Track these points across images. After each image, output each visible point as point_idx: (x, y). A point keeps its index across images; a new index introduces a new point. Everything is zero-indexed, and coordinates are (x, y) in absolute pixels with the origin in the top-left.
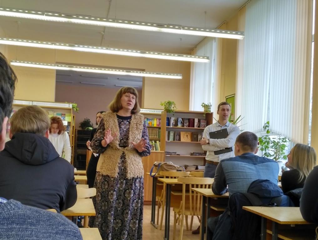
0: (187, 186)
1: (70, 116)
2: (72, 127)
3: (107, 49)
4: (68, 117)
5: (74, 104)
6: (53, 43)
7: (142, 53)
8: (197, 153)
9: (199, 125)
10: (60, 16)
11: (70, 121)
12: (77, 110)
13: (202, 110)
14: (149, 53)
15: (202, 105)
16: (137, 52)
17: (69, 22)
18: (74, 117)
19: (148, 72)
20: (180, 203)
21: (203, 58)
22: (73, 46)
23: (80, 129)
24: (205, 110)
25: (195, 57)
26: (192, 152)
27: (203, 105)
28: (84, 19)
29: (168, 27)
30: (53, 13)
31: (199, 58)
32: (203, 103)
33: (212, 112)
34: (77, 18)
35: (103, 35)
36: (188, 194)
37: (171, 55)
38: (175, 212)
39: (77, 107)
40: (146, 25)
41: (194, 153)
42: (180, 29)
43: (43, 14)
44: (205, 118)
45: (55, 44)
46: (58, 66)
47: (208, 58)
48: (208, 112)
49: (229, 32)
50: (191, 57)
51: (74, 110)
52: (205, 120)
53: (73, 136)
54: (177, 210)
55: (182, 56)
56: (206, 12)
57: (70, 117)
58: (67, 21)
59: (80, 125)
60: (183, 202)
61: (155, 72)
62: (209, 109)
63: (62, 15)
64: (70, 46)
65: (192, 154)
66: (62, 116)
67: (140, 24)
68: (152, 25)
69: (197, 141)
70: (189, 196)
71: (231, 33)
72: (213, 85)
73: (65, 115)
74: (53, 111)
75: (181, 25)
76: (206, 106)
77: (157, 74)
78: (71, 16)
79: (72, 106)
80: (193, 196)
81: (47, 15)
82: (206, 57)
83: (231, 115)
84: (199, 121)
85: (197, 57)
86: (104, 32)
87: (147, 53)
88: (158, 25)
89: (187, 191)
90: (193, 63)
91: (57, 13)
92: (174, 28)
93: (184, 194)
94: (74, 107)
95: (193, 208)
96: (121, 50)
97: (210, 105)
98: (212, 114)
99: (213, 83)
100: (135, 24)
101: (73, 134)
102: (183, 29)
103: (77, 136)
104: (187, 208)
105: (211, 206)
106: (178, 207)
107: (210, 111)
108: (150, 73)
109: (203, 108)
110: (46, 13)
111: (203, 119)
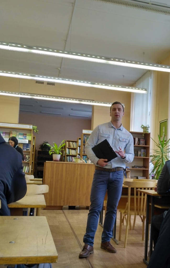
0: (132, 189)
1: (31, 135)
2: (33, 146)
3: (63, 79)
4: (29, 137)
5: (35, 127)
6: (17, 73)
7: (92, 83)
8: (137, 166)
9: (139, 143)
10: (22, 47)
11: (30, 139)
12: (37, 131)
13: (141, 131)
14: (98, 84)
15: (141, 127)
16: (88, 83)
17: (30, 52)
18: (34, 138)
19: (97, 101)
20: (125, 205)
21: (142, 90)
22: (34, 76)
23: (40, 150)
24: (144, 131)
25: (135, 89)
26: (133, 166)
27: (143, 126)
28: (43, 50)
29: (114, 60)
30: (16, 44)
31: (139, 89)
32: (143, 125)
33: (149, 132)
34: (37, 49)
35: (60, 71)
36: (132, 197)
37: (116, 87)
38: (121, 213)
39: (37, 129)
40: (96, 57)
41: (134, 166)
42: (124, 62)
43: (7, 45)
44: (144, 138)
45: (18, 74)
46: (21, 94)
47: (146, 90)
48: (146, 133)
49: (164, 67)
50: (132, 89)
51: (34, 131)
52: (144, 139)
53: (33, 154)
54: (123, 211)
55: (125, 87)
56: (144, 53)
57: (31, 137)
58: (28, 52)
59: (40, 147)
60: (129, 203)
61: (102, 102)
62: (147, 130)
63: (24, 46)
64: (31, 76)
65: (133, 167)
66: (24, 135)
67: (91, 57)
68: (101, 58)
69: (138, 156)
70: (134, 198)
71: (165, 67)
72: (149, 114)
73: (26, 134)
74: (16, 131)
75: (125, 59)
76: (145, 128)
77: (104, 103)
78: (31, 47)
79: (33, 128)
80: (137, 199)
81: (10, 46)
82: (144, 89)
83: (165, 136)
84: (139, 140)
85: (137, 89)
86: (61, 68)
87: (96, 84)
88: (106, 58)
89: (132, 194)
90: (133, 93)
91: (19, 44)
92: (119, 61)
93: (129, 196)
94: (34, 129)
95: (137, 210)
96: (75, 81)
97: (148, 127)
98: (149, 134)
99: (149, 112)
100: (86, 56)
101: (33, 152)
102: (126, 63)
103: (37, 155)
104: (132, 209)
105: (155, 204)
106: (124, 208)
107: (148, 132)
108: (98, 103)
109: (143, 129)
110: (10, 44)
111: (142, 138)
